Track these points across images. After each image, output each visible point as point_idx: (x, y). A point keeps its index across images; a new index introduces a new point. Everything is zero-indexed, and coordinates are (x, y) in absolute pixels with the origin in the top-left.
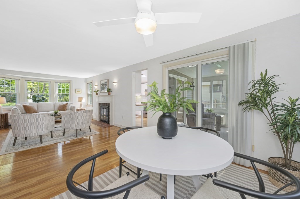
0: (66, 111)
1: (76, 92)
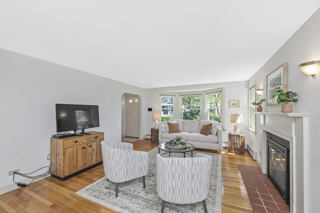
0: (210, 136)
1: (231, 106)
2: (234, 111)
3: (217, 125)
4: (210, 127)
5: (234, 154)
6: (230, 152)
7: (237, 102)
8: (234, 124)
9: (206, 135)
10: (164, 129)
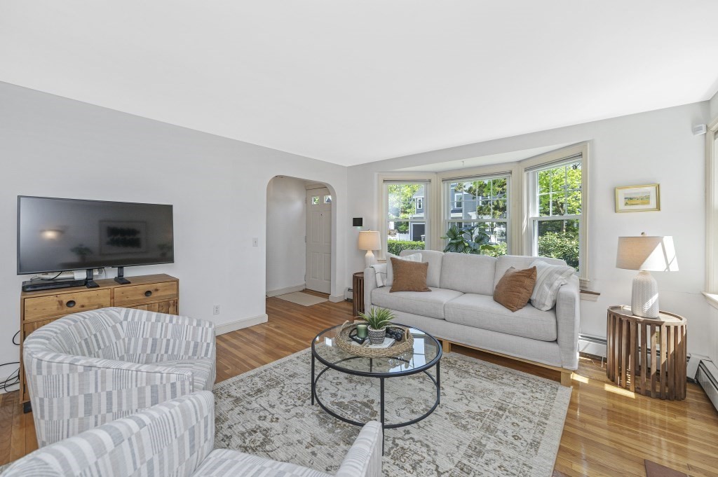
2: (635, 223)
3: (556, 276)
4: (527, 282)
5: (631, 395)
6: (613, 381)
7: (652, 190)
8: (634, 275)
9: (511, 305)
10: (378, 276)
